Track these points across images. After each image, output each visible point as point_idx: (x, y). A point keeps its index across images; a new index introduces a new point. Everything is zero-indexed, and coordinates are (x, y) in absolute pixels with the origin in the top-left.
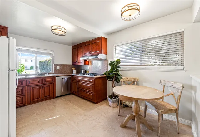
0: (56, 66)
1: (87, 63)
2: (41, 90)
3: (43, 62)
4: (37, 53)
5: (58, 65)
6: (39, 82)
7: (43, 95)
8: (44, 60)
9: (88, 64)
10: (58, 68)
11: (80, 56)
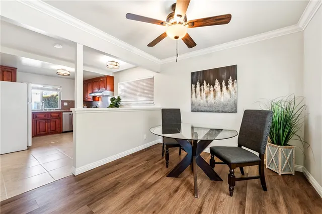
0: (63, 102)
1: (97, 99)
2: (47, 124)
3: (48, 98)
4: (42, 89)
5: (66, 101)
6: (45, 116)
7: (49, 130)
8: (49, 95)
9: (99, 100)
10: (66, 104)
11: (89, 92)
